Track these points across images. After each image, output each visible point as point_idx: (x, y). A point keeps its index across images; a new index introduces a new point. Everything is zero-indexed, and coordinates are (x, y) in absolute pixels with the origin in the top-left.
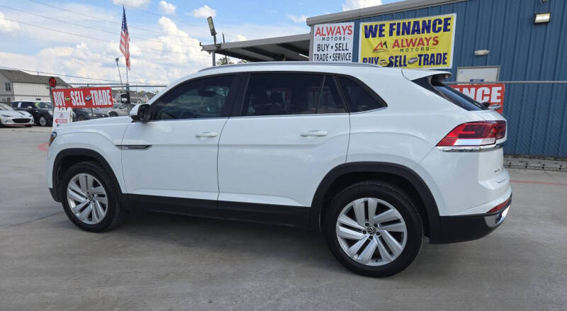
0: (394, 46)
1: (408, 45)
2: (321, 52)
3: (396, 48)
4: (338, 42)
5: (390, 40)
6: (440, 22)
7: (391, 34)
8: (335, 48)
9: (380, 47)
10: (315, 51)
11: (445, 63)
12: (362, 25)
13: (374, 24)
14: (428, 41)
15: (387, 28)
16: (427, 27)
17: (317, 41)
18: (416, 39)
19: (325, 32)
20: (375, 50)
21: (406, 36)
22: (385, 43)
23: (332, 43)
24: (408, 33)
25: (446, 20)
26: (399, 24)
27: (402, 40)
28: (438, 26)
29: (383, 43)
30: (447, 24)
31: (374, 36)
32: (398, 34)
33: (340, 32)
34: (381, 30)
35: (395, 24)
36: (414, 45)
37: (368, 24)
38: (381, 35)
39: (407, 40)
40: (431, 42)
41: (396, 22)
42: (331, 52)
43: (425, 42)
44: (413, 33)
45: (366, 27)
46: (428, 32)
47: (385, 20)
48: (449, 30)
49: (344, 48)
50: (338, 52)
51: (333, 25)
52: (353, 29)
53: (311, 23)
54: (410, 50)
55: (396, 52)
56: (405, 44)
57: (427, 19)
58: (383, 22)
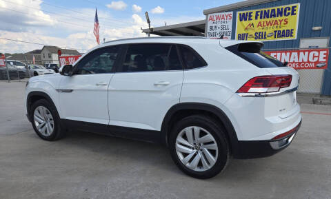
0: (258, 26)
1: (268, 25)
2: (212, 31)
3: (260, 27)
4: (223, 24)
5: (255, 22)
6: (289, 9)
7: (256, 18)
8: (220, 28)
9: (249, 27)
10: (208, 31)
11: (291, 36)
12: (238, 13)
13: (245, 12)
14: (281, 21)
15: (254, 15)
16: (280, 13)
17: (210, 24)
18: (273, 21)
19: (215, 18)
20: (246, 29)
21: (266, 19)
22: (253, 24)
23: (219, 25)
24: (268, 17)
25: (293, 7)
26: (262, 12)
27: (264, 22)
28: (288, 12)
29: (251, 24)
30: (293, 10)
31: (246, 20)
32: (261, 18)
33: (224, 18)
34: (250, 16)
35: (259, 12)
36: (271, 25)
37: (242, 12)
38: (250, 19)
39: (267, 21)
40: (283, 22)
41: (260, 10)
42: (218, 31)
43: (279, 23)
44: (271, 17)
45: (240, 14)
46: (281, 16)
47: (253, 9)
48: (295, 14)
49: (227, 28)
51: (220, 14)
52: (232, 16)
53: (206, 13)
54: (269, 28)
55: (259, 30)
56: (265, 24)
57: (280, 7)
58: (251, 11)
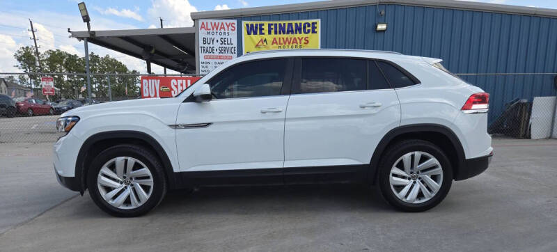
0: (273, 43)
1: (285, 43)
2: (206, 45)
3: (275, 45)
4: (223, 36)
5: (270, 38)
6: (309, 26)
7: (270, 33)
8: (220, 42)
9: (261, 43)
10: (201, 44)
12: (244, 23)
13: (254, 23)
14: (300, 40)
15: (266, 27)
16: (298, 29)
17: (202, 34)
18: (291, 38)
19: (210, 27)
20: (257, 46)
21: (282, 35)
22: (265, 40)
23: (217, 37)
24: (284, 33)
25: (313, 24)
26: (276, 25)
27: (280, 39)
28: (307, 28)
29: (263, 40)
30: (314, 28)
31: (255, 33)
32: (276, 33)
33: (224, 28)
34: (261, 29)
35: (272, 24)
36: (289, 43)
37: (250, 23)
38: (261, 33)
39: (283, 39)
40: (303, 41)
41: (274, 22)
42: (217, 45)
43: (298, 41)
44: (288, 33)
45: (247, 25)
46: (300, 33)
47: (264, 20)
48: (316, 32)
49: (229, 42)
50: (223, 45)
51: (217, 21)
52: (236, 26)
53: (195, 18)
54: (287, 47)
55: (275, 48)
56: (282, 41)
57: (298, 22)
58: (262, 22)
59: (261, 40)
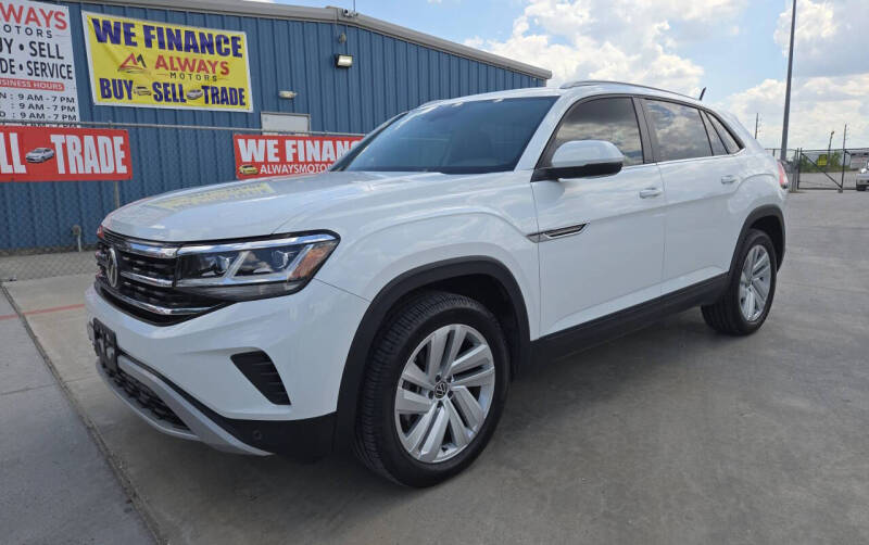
0: (158, 66)
1: (183, 68)
3: (162, 69)
4: (36, 39)
6: (226, 41)
7: (149, 44)
8: (27, 49)
9: (130, 63)
11: (243, 104)
12: (87, 16)
13: (112, 19)
14: (213, 66)
15: (138, 31)
16: (207, 46)
18: (194, 61)
20: (122, 67)
21: (175, 53)
22: (140, 58)
23: (20, 38)
24: (179, 48)
25: (234, 39)
26: (160, 30)
27: (171, 58)
28: (224, 46)
29: (136, 56)
30: (236, 47)
31: (116, 40)
32: (162, 45)
33: (36, 20)
34: (129, 35)
35: (153, 28)
36: (192, 70)
37: (100, 17)
38: (130, 43)
39: (179, 59)
40: (218, 69)
41: (156, 25)
43: (210, 69)
44: (187, 49)
45: (95, 22)
46: (212, 52)
47: (132, 16)
48: (240, 55)
49: (53, 53)
50: (38, 59)
51: (15, 3)
52: (67, 19)
54: (187, 77)
55: (163, 76)
56: (176, 65)
57: (206, 31)
58: (130, 21)
59: (132, 56)
